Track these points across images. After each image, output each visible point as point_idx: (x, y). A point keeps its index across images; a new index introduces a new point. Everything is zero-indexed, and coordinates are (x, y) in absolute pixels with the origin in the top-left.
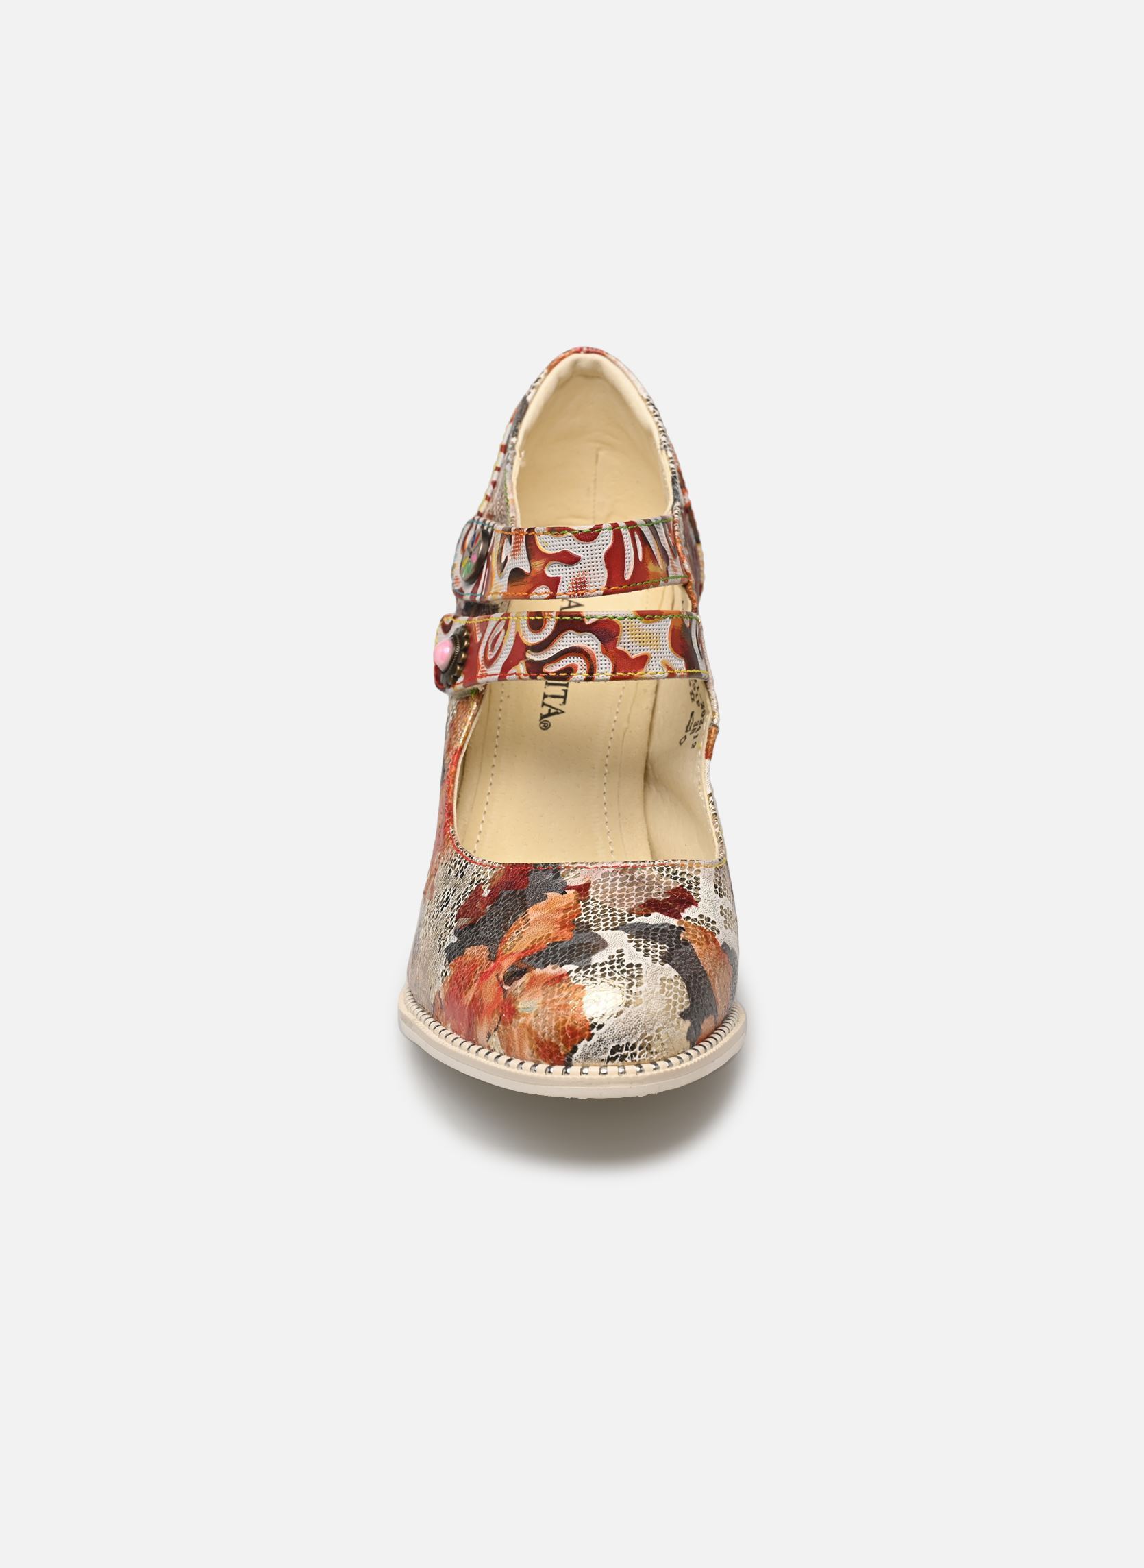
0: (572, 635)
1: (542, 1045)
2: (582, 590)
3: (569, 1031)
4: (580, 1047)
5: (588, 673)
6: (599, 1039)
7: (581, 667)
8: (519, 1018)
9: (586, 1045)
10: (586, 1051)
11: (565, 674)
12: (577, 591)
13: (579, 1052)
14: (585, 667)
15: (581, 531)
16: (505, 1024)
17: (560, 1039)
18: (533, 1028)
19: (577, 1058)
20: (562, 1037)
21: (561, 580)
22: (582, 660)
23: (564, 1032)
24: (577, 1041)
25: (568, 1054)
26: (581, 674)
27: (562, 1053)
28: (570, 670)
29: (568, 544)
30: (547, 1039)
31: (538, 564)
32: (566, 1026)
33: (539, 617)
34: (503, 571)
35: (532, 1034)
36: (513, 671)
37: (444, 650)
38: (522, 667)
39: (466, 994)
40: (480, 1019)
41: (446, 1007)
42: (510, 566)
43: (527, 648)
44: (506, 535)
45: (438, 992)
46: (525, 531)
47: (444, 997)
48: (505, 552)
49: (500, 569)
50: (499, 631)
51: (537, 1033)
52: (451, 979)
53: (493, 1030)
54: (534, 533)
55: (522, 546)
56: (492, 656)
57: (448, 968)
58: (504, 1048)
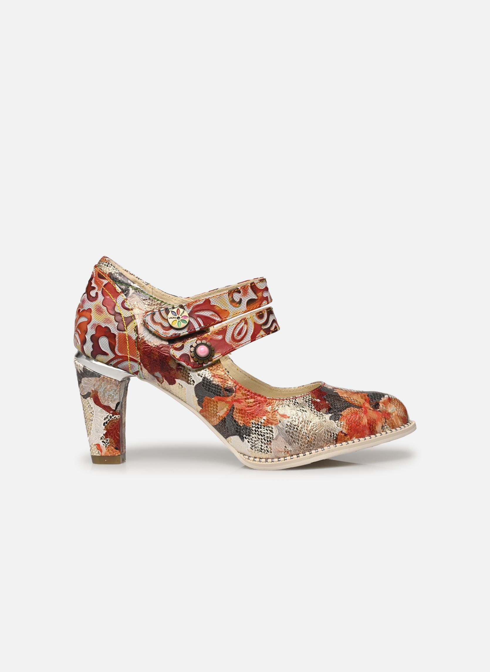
0: (271, 316)
1: (403, 418)
8: (392, 414)
16: (388, 419)
18: (399, 415)
21: (268, 297)
28: (276, 328)
29: (265, 284)
30: (403, 416)
31: (260, 294)
33: (260, 313)
34: (240, 304)
35: (399, 416)
36: (258, 336)
37: (201, 350)
38: (262, 333)
39: (362, 421)
40: (376, 424)
41: (350, 433)
42: (245, 300)
43: (261, 325)
44: (234, 292)
45: (339, 432)
46: (249, 285)
47: (346, 431)
48: (237, 297)
49: (237, 304)
50: (241, 326)
51: (400, 415)
52: (346, 423)
53: (384, 424)
54: (254, 284)
55: (250, 290)
56: (240, 337)
57: (340, 422)
58: (391, 427)
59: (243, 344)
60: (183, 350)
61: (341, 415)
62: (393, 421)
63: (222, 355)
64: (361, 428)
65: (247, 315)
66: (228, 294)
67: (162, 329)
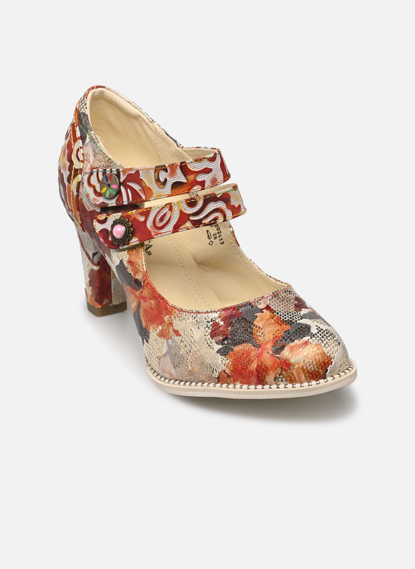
0: (212, 204)
1: (311, 373)
2: (216, 183)
3: (323, 364)
4: (329, 369)
5: (224, 218)
6: (335, 363)
7: (220, 217)
8: (294, 366)
9: (331, 367)
10: (331, 370)
11: (213, 221)
12: (214, 184)
13: (328, 371)
14: (222, 216)
15: (210, 157)
16: (286, 371)
17: (320, 368)
18: (305, 367)
19: (328, 374)
20: (320, 367)
21: (206, 181)
22: (219, 213)
23: (320, 364)
24: (327, 367)
25: (324, 373)
26: (220, 219)
27: (322, 374)
28: (216, 219)
29: (206, 164)
30: (313, 370)
31: (191, 177)
32: (321, 362)
33: (192, 201)
34: (165, 185)
35: (304, 370)
36: (182, 227)
37: (117, 230)
38: (188, 224)
39: (250, 366)
40: (267, 373)
41: (233, 375)
42: (171, 182)
43: (189, 215)
44: (161, 169)
45: (222, 371)
46: (179, 164)
47: (230, 372)
48: (163, 176)
49: (161, 184)
50: (165, 212)
51: (307, 369)
52: (233, 363)
53: (278, 376)
54: (185, 164)
55: (179, 171)
56: (162, 224)
57: (226, 359)
58: (288, 381)
59: (163, 233)
60: (106, 224)
61: (232, 350)
62: (293, 374)
63: (139, 241)
64: (247, 374)
65: (174, 199)
66: (155, 170)
67: (94, 195)
